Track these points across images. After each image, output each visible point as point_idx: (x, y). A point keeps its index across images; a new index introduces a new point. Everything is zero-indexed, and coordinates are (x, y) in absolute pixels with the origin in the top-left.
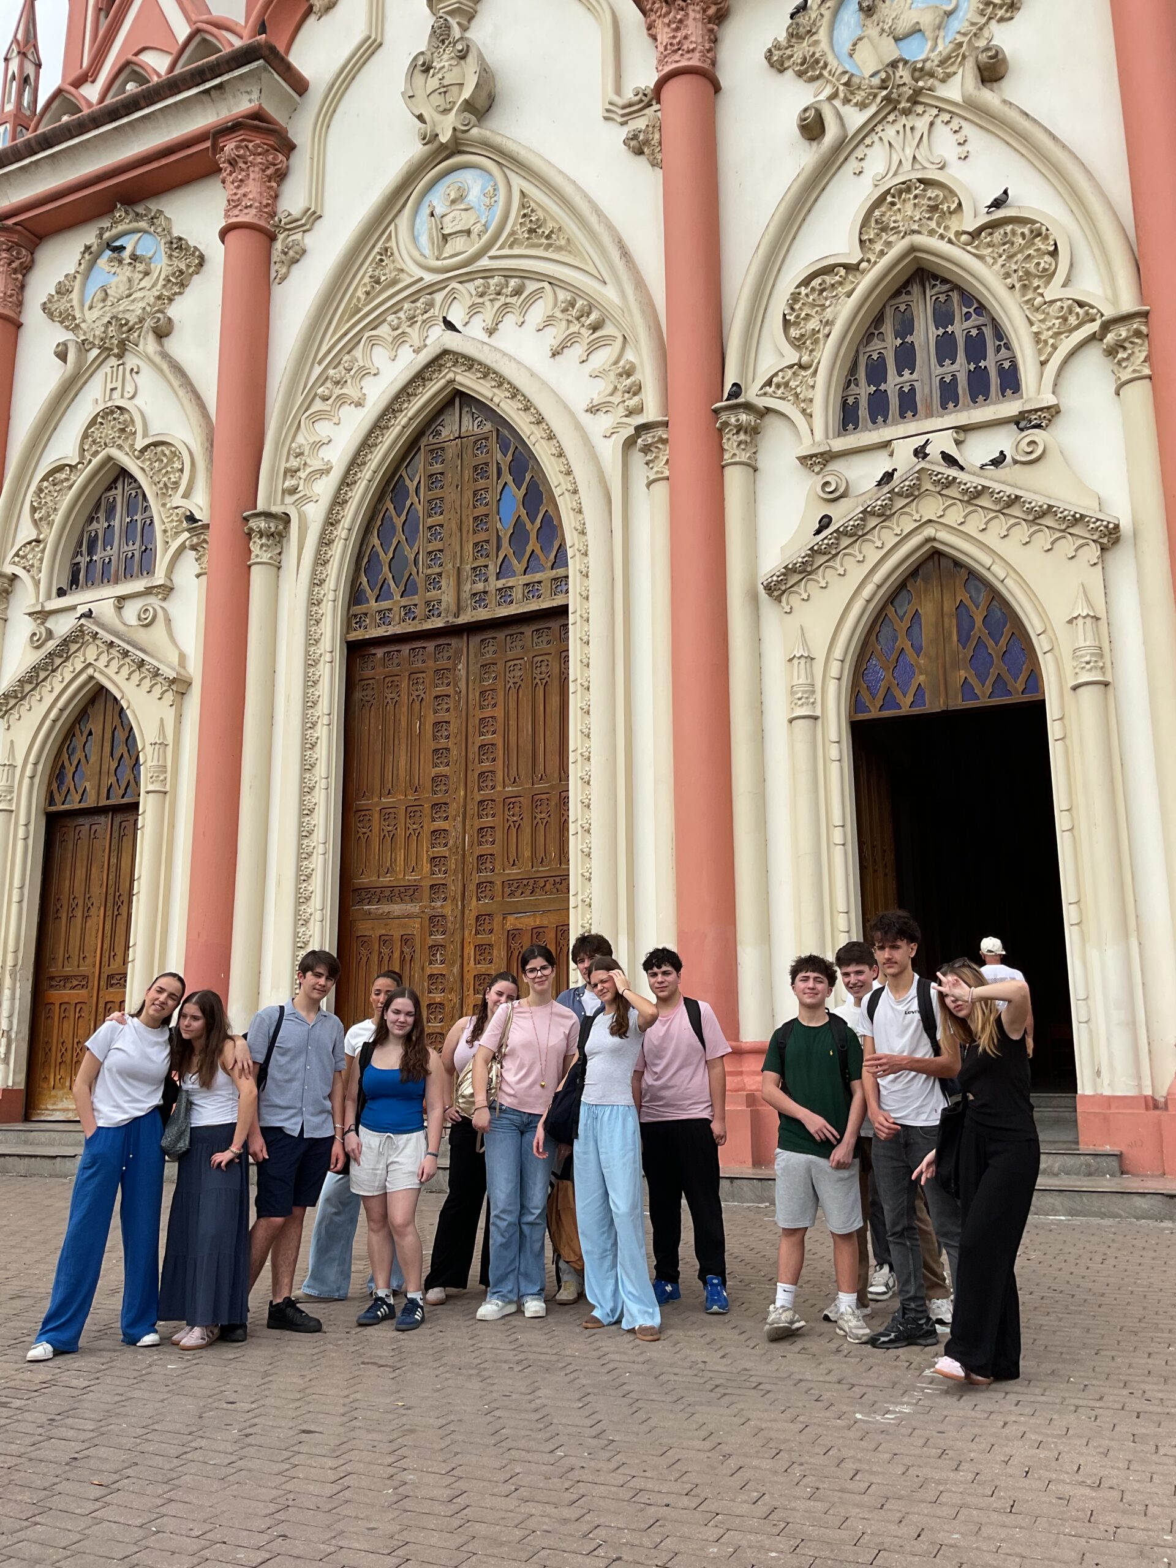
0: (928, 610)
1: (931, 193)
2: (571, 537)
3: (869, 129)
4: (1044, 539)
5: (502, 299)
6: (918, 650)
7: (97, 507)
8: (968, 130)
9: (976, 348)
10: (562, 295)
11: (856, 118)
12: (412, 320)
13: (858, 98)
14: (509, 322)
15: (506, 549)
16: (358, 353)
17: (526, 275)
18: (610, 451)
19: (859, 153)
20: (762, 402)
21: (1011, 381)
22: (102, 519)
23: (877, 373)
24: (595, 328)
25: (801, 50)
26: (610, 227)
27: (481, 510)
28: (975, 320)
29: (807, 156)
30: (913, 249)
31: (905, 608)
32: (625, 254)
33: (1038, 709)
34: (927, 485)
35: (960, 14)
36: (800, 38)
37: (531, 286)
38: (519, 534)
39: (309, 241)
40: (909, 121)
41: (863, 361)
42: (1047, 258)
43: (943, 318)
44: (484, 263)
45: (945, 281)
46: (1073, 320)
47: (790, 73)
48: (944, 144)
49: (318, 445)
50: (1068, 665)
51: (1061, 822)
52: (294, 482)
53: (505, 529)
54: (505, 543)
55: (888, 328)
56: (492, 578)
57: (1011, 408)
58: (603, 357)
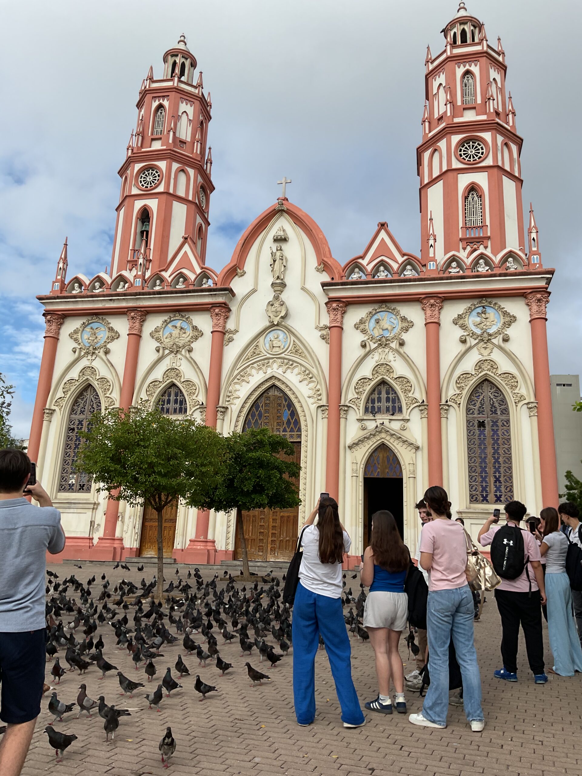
0: (381, 455)
1: (388, 367)
2: (303, 427)
3: (376, 348)
4: (405, 446)
5: (288, 366)
6: (379, 464)
7: (165, 392)
8: (396, 355)
9: (394, 401)
10: (303, 369)
11: (373, 346)
12: (264, 365)
13: (374, 341)
14: (289, 371)
15: (285, 425)
16: (248, 369)
17: (293, 361)
18: (313, 407)
19: (373, 353)
20: (349, 405)
21: (400, 410)
22: (167, 396)
23: (373, 402)
24: (311, 378)
25: (362, 327)
26: (316, 356)
27: (279, 415)
28: (394, 395)
29: (362, 352)
30: (383, 378)
31: (375, 454)
32: (319, 363)
33: (401, 480)
34: (383, 431)
35: (396, 328)
36: (362, 323)
37: (295, 364)
38: (289, 422)
39: (234, 337)
40: (385, 349)
41: (370, 398)
42: (410, 387)
43: (388, 393)
44: (283, 355)
45: (388, 385)
46: (414, 402)
47: (359, 330)
48: (391, 356)
49: (236, 391)
50: (408, 472)
51: (405, 504)
52: (229, 399)
53: (285, 420)
54: (285, 423)
55: (376, 392)
56: (281, 432)
57: (401, 418)
58: (312, 385)
